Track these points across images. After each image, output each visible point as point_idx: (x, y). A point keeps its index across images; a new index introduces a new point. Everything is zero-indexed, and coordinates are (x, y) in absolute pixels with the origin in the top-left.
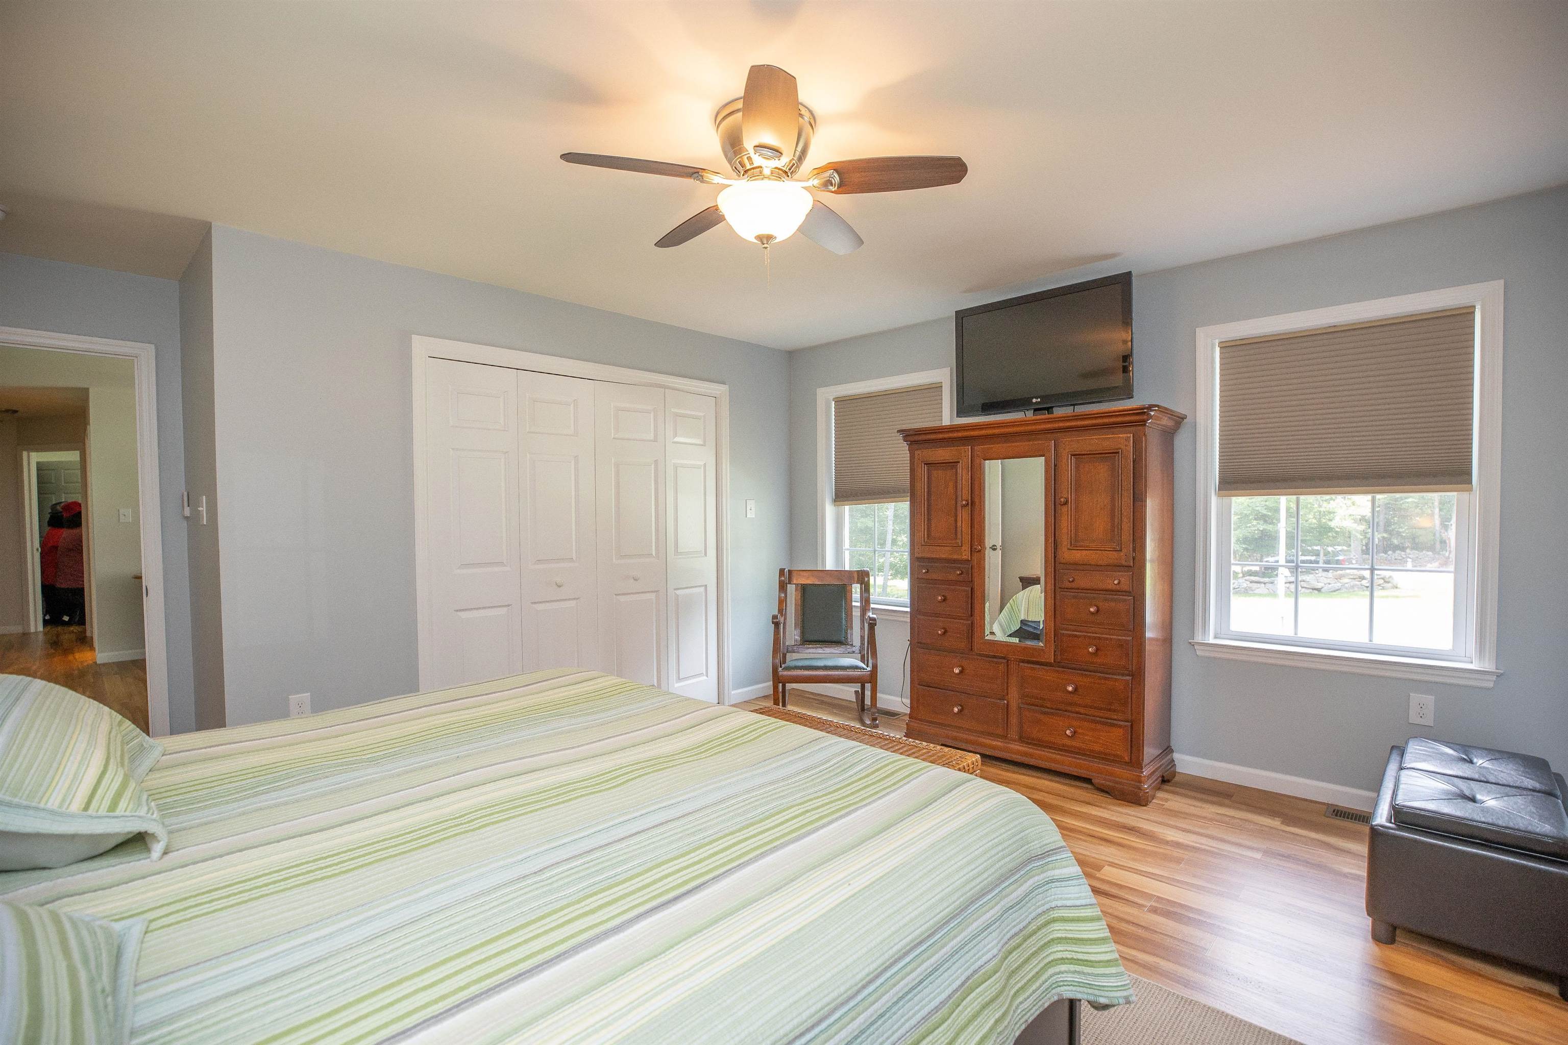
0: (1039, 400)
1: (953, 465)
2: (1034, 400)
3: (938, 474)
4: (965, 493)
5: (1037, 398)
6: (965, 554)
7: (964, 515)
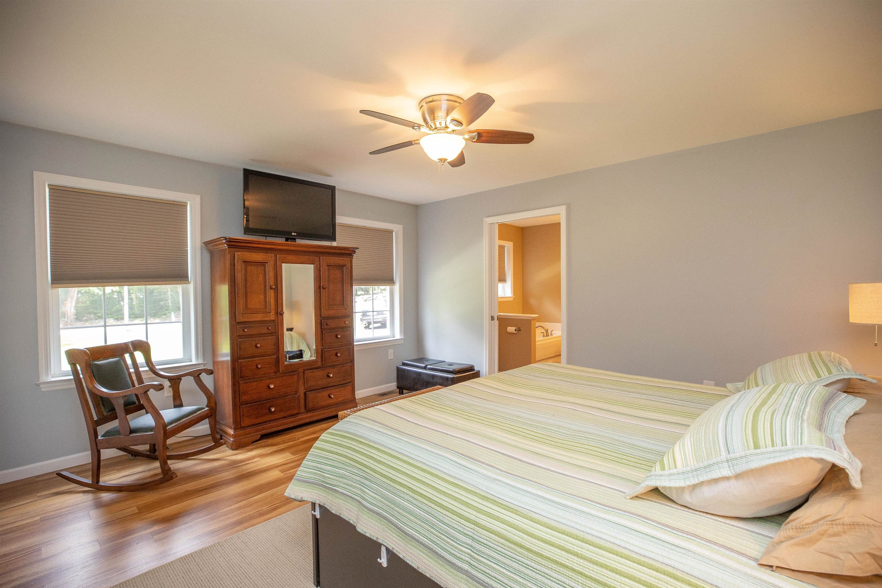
0: (296, 234)
1: (263, 264)
2: (293, 234)
3: (251, 269)
4: (271, 281)
5: (295, 233)
6: (272, 317)
7: (271, 294)
